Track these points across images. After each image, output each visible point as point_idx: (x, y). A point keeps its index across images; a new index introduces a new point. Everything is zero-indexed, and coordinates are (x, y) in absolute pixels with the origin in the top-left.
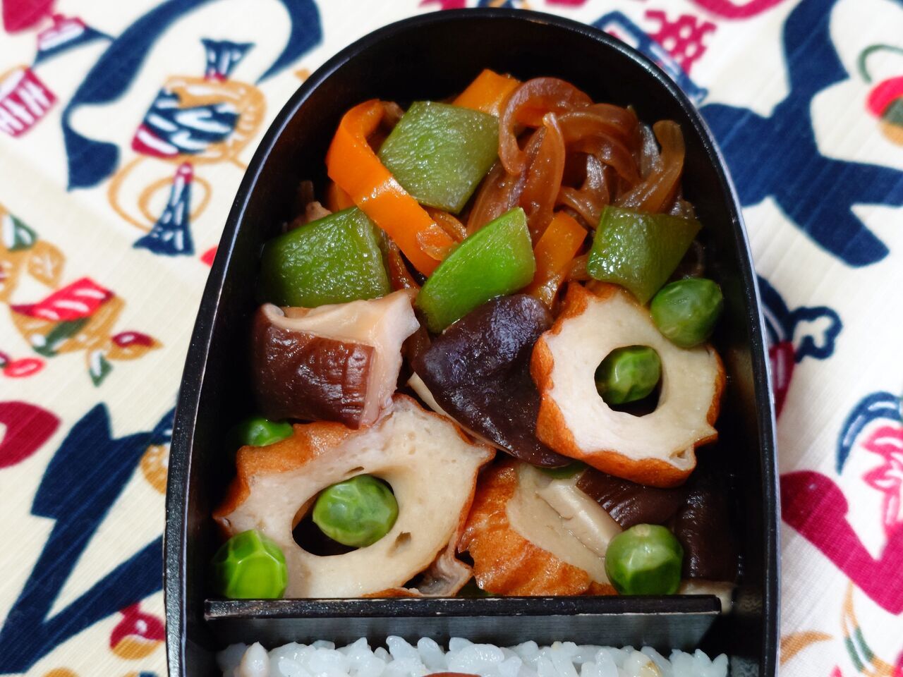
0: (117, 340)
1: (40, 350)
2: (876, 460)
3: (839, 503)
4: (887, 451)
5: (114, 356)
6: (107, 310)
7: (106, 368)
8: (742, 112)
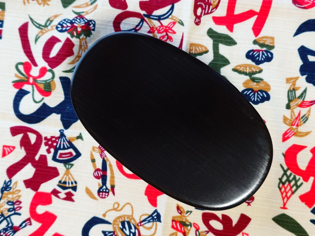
0: (181, 213)
1: (191, 226)
5: (184, 212)
6: (176, 219)
7: (188, 212)
8: (62, 120)
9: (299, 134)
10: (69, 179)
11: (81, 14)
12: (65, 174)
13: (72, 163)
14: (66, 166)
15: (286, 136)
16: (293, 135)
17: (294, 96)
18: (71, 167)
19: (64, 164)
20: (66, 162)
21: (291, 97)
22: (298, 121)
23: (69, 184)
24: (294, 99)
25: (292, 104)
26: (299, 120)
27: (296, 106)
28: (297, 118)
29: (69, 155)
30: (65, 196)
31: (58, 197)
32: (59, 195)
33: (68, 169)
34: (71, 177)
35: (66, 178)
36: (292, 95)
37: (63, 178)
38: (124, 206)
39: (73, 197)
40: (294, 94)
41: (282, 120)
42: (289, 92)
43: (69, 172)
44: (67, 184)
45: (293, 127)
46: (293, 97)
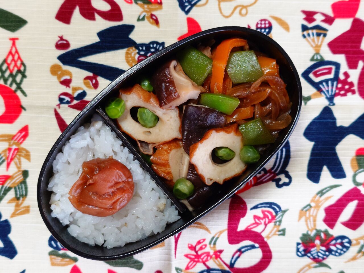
2: (261, 216)
3: (243, 214)
4: (265, 216)
8: (334, 119)
9: (6, 138)
10: (313, 40)
11: (317, 265)
12: (320, 46)
13: (313, 63)
14: (321, 56)
15: (23, 133)
16: (14, 136)
17: (18, 190)
18: (313, 56)
19: (324, 60)
20: (322, 62)
21: (22, 188)
22: (9, 156)
23: (313, 34)
24: (18, 185)
25: (20, 178)
26: (8, 158)
27: (15, 176)
28: (12, 159)
29: (318, 73)
30: (316, 17)
31: (324, 15)
32: (323, 18)
33: (317, 53)
34: (312, 43)
35: (318, 41)
36: (21, 191)
37: (322, 42)
38: (232, 13)
39: (304, 16)
40: (18, 193)
41: (32, 154)
42: (26, 195)
43: (316, 50)
44: (315, 33)
45: (17, 147)
46: (19, 188)
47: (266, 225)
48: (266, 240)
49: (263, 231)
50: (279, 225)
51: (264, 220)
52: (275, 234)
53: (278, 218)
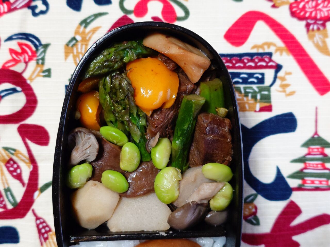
47: (26, 63)
48: (28, 82)
49: (24, 70)
50: (43, 64)
51: (23, 56)
52: (38, 75)
53: (40, 55)
